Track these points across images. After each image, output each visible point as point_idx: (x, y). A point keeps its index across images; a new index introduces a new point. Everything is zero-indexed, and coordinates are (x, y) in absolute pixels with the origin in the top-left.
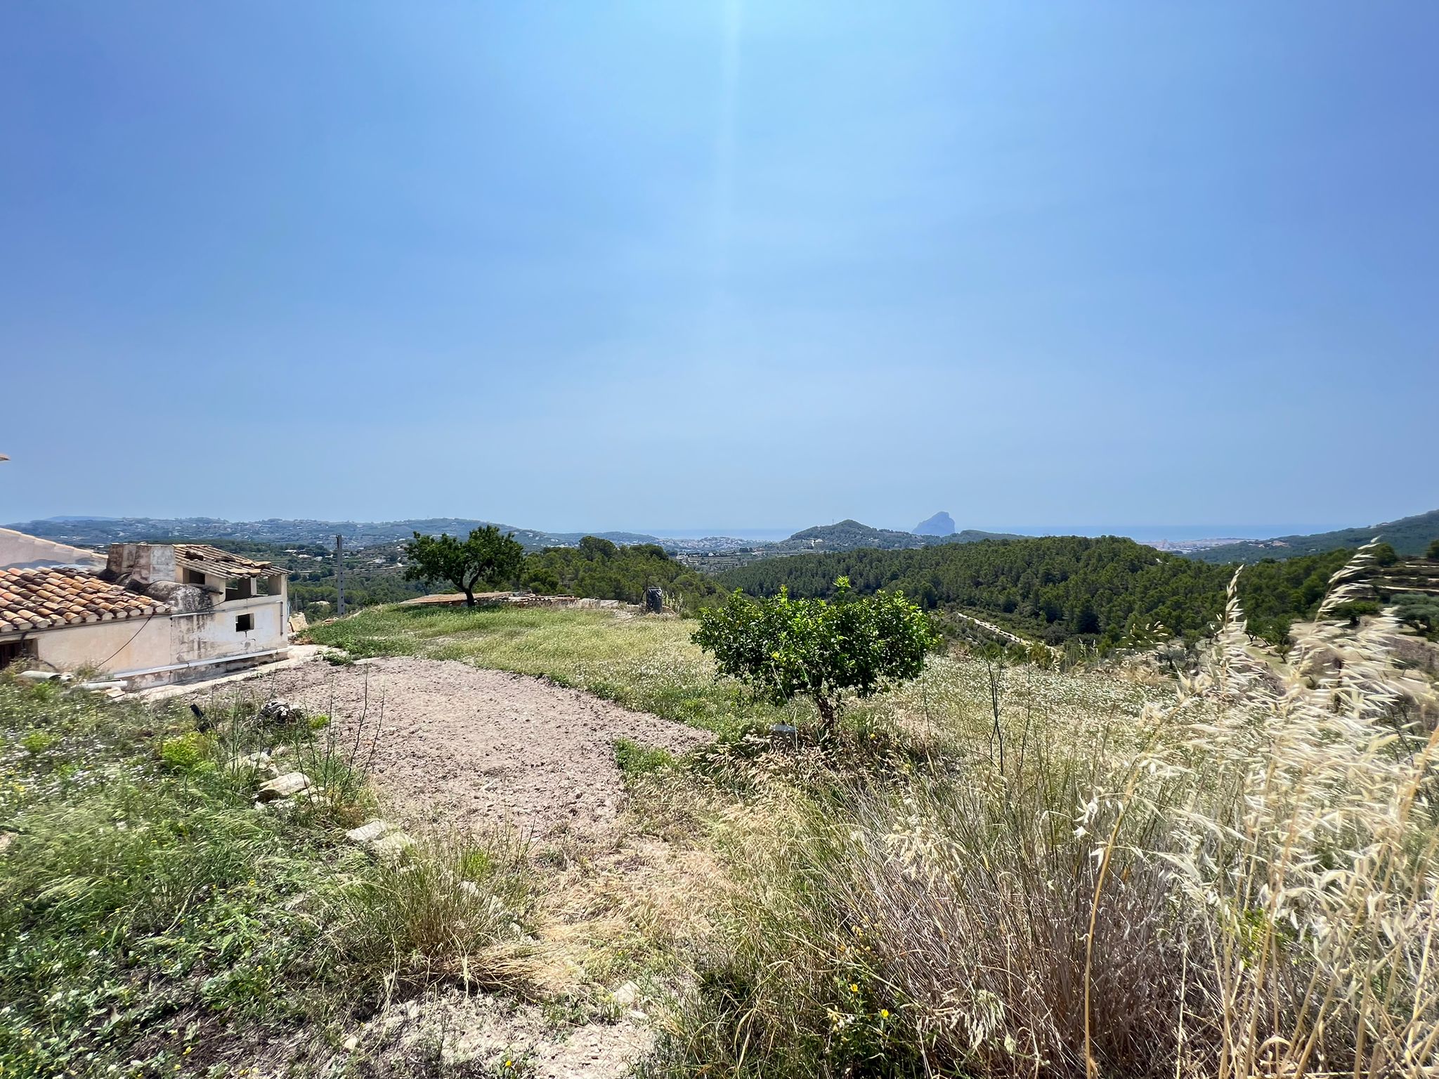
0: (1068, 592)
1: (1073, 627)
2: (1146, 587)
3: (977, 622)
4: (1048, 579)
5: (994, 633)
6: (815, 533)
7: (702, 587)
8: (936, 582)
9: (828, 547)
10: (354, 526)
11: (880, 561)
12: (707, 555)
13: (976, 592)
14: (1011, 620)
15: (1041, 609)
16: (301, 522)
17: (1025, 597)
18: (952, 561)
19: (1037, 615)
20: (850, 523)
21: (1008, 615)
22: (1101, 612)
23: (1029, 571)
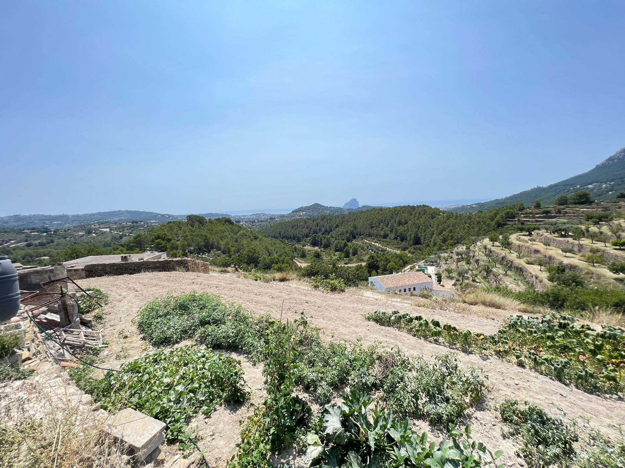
0: (408, 228)
1: (411, 243)
2: (438, 225)
3: (373, 243)
4: (400, 223)
5: (380, 248)
6: (302, 209)
7: (251, 236)
8: (355, 228)
9: (309, 215)
11: (331, 220)
12: (254, 222)
13: (371, 231)
14: (386, 241)
15: (398, 236)
17: (391, 231)
18: (361, 218)
19: (397, 239)
20: (317, 205)
21: (385, 240)
22: (422, 236)
23: (392, 220)
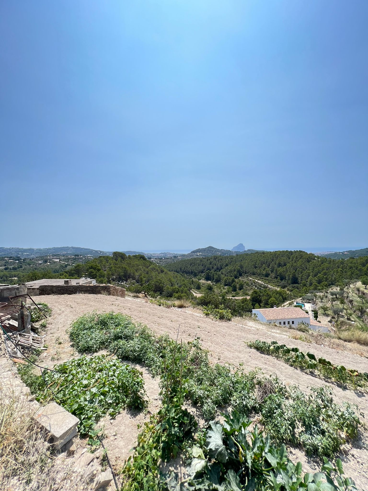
0: (287, 270)
1: (289, 282)
2: (314, 268)
3: (256, 281)
4: (280, 265)
5: (263, 285)
6: (199, 251)
7: (159, 270)
8: (241, 267)
9: (203, 255)
10: (33, 250)
11: (222, 260)
12: (162, 259)
13: (255, 270)
14: (268, 280)
15: (278, 276)
16: (13, 248)
17: (272, 271)
18: (246, 259)
19: (277, 278)
20: (211, 247)
21: (266, 278)
22: (299, 276)
23: (273, 262)
